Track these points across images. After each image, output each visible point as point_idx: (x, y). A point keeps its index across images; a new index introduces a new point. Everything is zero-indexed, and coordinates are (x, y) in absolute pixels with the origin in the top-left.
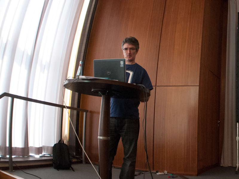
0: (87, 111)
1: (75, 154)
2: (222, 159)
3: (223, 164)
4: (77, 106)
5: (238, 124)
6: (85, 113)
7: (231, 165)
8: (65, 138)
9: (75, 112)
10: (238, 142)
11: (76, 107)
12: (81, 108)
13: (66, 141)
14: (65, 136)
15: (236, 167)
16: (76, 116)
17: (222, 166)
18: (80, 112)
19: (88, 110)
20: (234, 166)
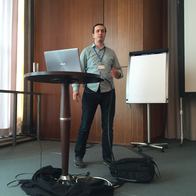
0: (40, 94)
1: (29, 132)
2: (166, 131)
3: (167, 136)
4: (30, 90)
5: (181, 99)
6: (39, 96)
7: (175, 138)
8: (20, 119)
9: (29, 96)
10: (181, 115)
11: (30, 92)
12: (34, 91)
13: (20, 121)
14: (19, 117)
15: (181, 139)
16: (30, 99)
17: (166, 138)
18: (34, 95)
19: (42, 93)
20: (178, 139)
